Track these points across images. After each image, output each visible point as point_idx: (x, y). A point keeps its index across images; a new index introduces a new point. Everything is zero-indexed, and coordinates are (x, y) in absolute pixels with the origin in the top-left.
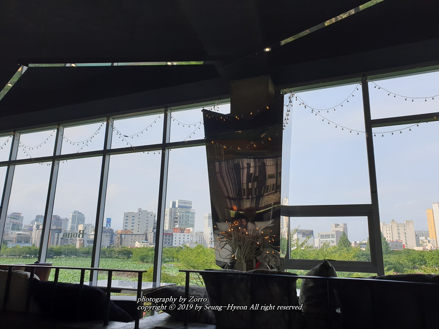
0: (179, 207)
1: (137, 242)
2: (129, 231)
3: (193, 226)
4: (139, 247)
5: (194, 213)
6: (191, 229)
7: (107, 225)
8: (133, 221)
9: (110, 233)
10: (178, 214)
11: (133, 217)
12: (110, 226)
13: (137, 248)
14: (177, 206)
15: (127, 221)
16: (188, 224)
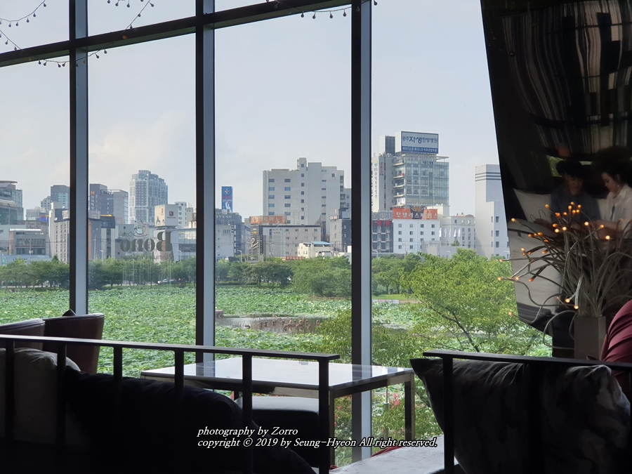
0: (404, 150)
1: (301, 245)
2: (280, 218)
3: (443, 200)
4: (307, 256)
5: (445, 166)
6: (440, 209)
7: (223, 204)
8: (287, 193)
9: (233, 223)
10: (403, 169)
11: (287, 181)
12: (231, 205)
13: (303, 259)
14: (398, 149)
15: (272, 193)
16: (431, 194)
